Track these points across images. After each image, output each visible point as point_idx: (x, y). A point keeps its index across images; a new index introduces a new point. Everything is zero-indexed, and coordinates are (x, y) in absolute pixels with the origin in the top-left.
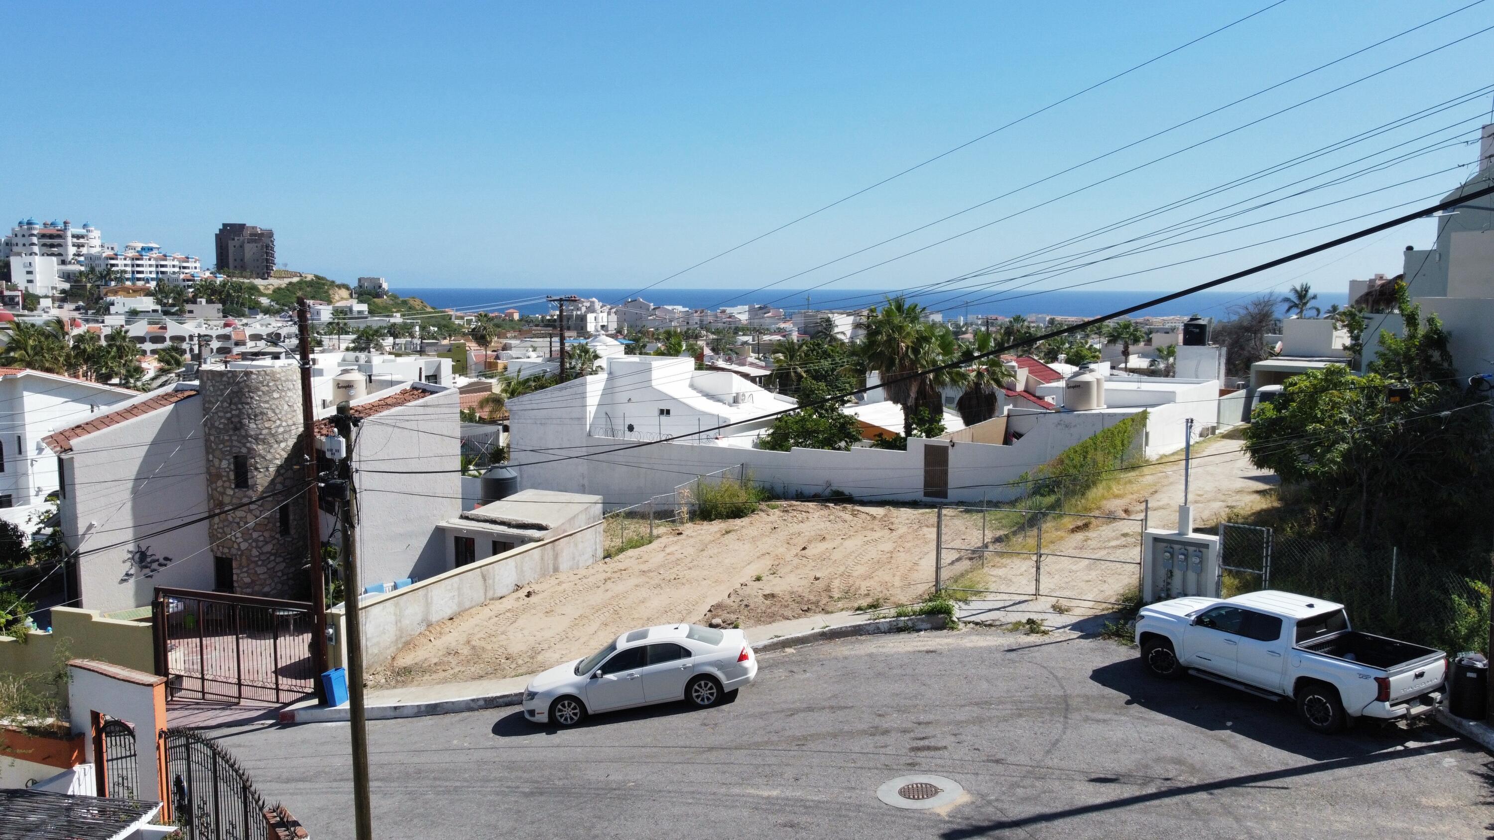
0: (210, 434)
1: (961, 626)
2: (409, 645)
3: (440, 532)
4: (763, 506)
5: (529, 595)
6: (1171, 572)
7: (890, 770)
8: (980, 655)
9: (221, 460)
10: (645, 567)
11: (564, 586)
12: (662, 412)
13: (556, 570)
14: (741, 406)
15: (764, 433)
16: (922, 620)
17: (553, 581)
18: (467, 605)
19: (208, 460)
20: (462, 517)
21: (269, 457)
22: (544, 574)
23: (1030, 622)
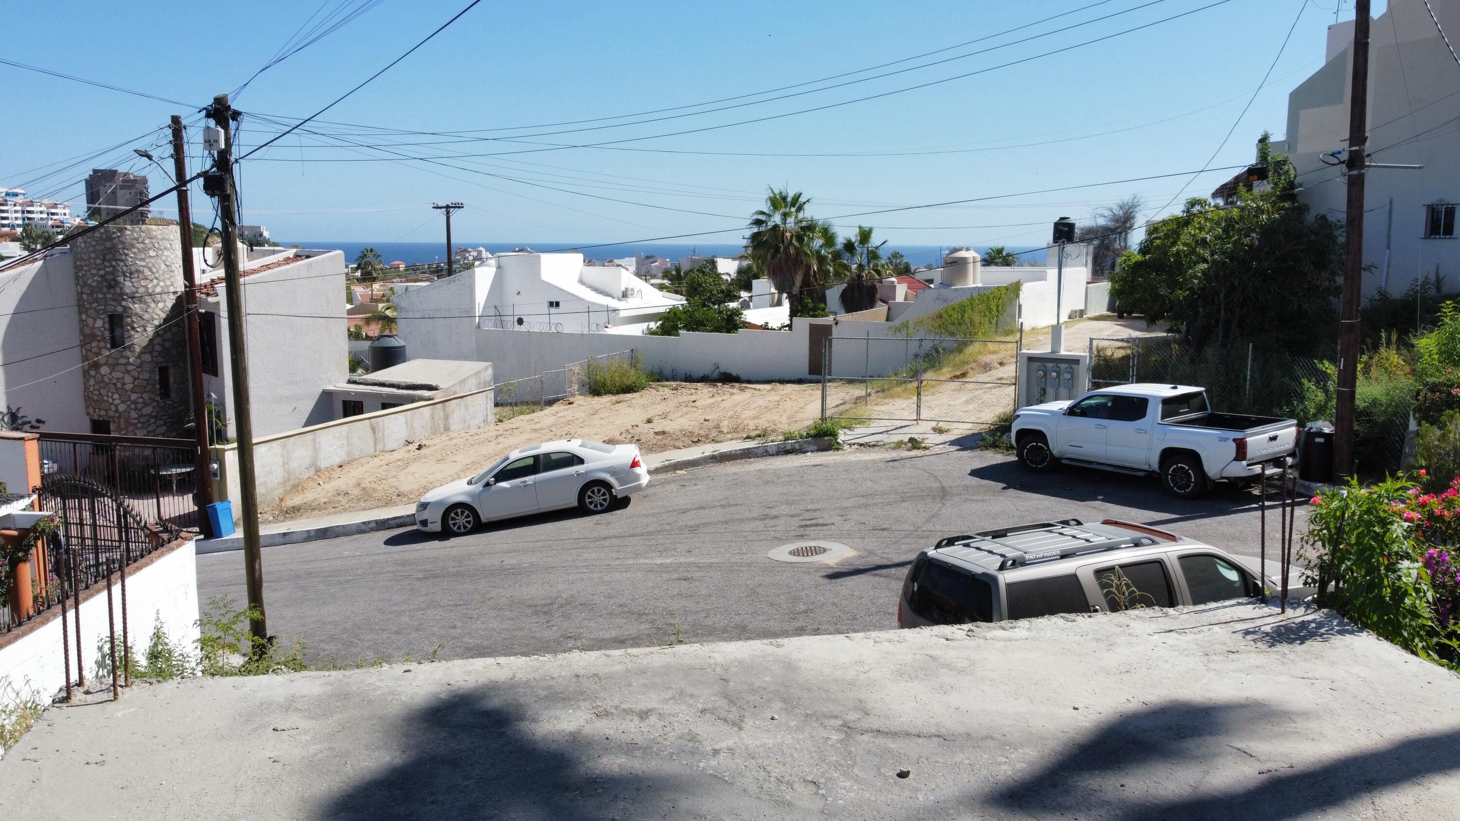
0: (82, 293)
1: (846, 447)
2: (297, 487)
3: (327, 396)
4: (653, 384)
5: (420, 447)
6: (1044, 390)
7: (779, 540)
8: (865, 466)
9: (95, 320)
10: (537, 427)
11: (454, 441)
12: (551, 304)
13: (447, 429)
14: (630, 300)
15: (653, 325)
16: (809, 443)
17: (444, 437)
18: (357, 454)
19: (81, 320)
20: (349, 382)
21: (146, 316)
22: (434, 431)
23: (911, 440)
